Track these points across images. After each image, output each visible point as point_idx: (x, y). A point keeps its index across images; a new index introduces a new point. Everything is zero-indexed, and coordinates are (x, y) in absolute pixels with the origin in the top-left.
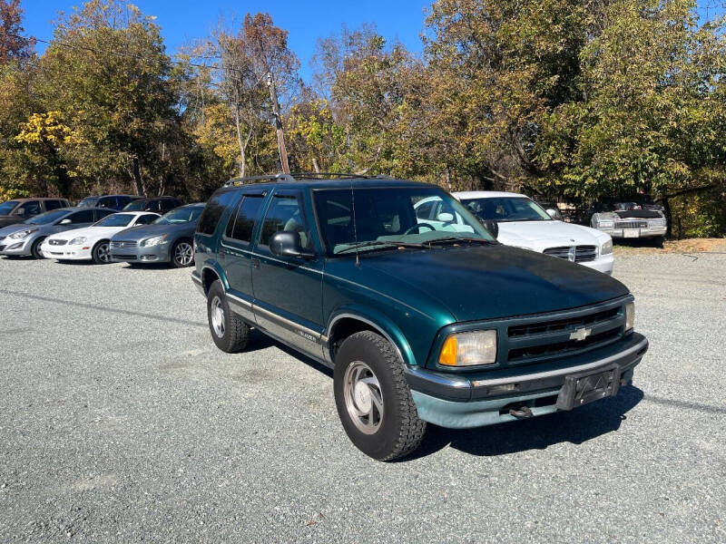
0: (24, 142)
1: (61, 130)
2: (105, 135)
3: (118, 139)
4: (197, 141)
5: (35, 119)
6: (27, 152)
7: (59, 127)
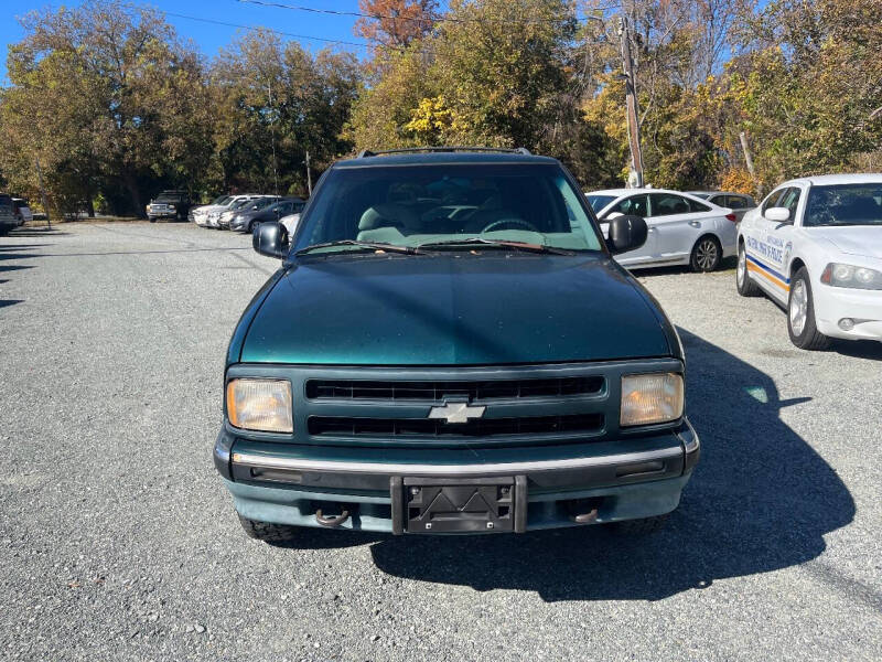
0: (414, 130)
1: (450, 114)
2: (483, 118)
3: (498, 122)
4: (586, 118)
5: (425, 105)
6: (417, 140)
7: (448, 111)
